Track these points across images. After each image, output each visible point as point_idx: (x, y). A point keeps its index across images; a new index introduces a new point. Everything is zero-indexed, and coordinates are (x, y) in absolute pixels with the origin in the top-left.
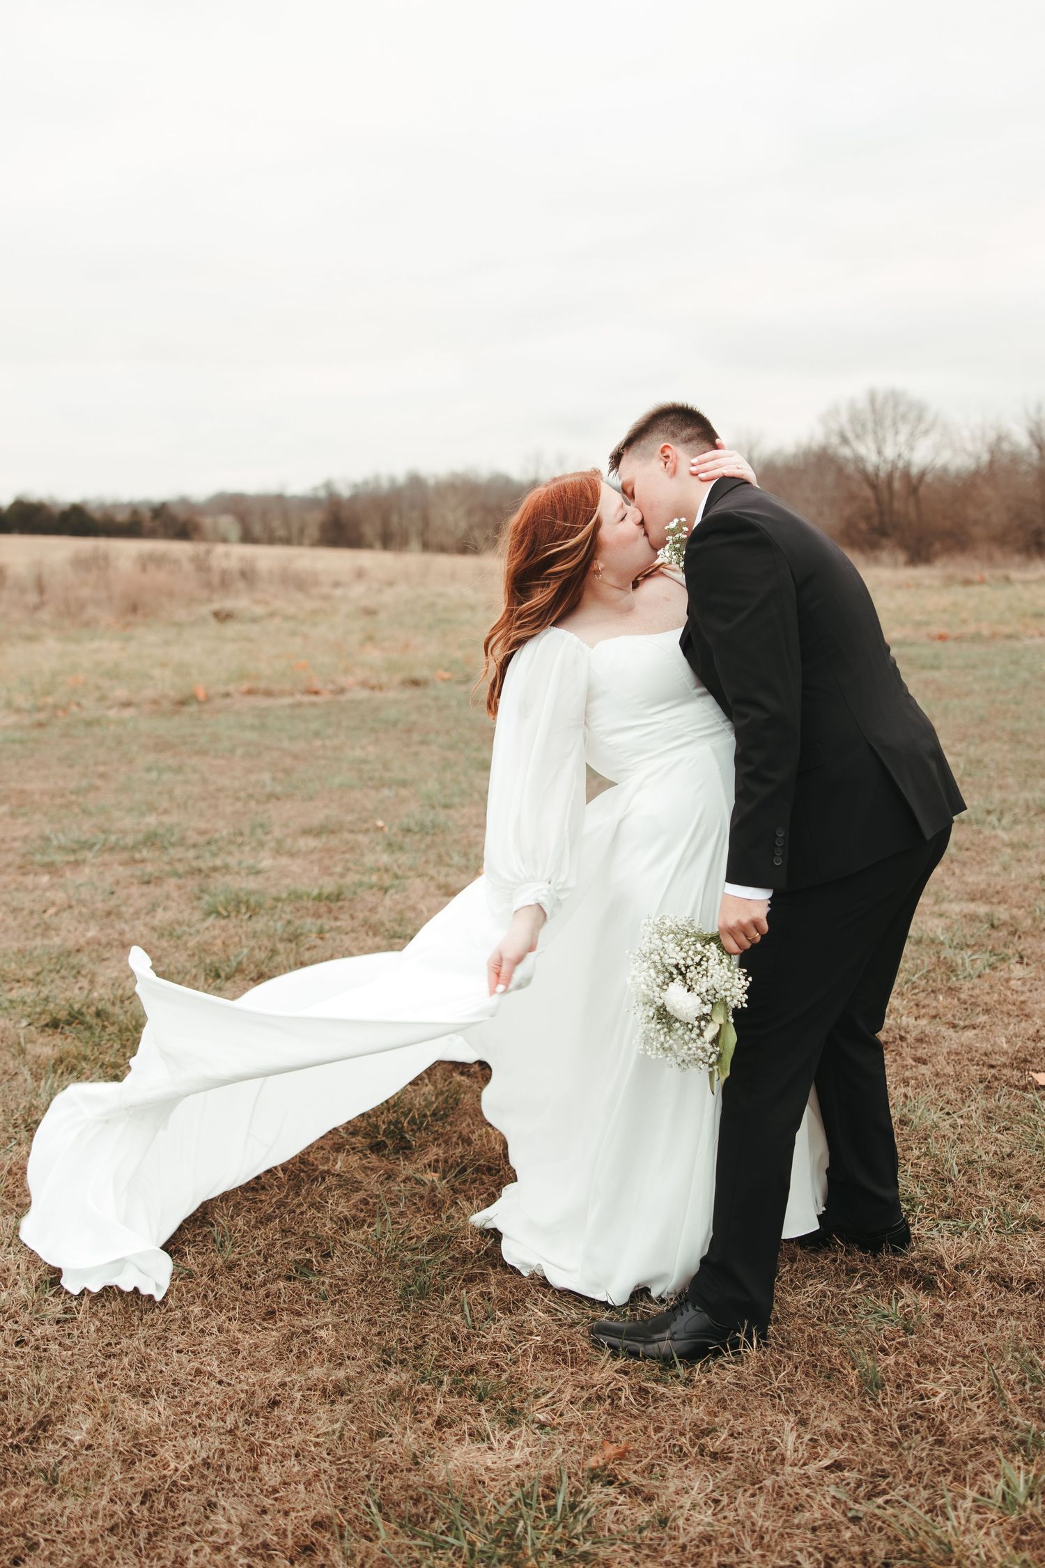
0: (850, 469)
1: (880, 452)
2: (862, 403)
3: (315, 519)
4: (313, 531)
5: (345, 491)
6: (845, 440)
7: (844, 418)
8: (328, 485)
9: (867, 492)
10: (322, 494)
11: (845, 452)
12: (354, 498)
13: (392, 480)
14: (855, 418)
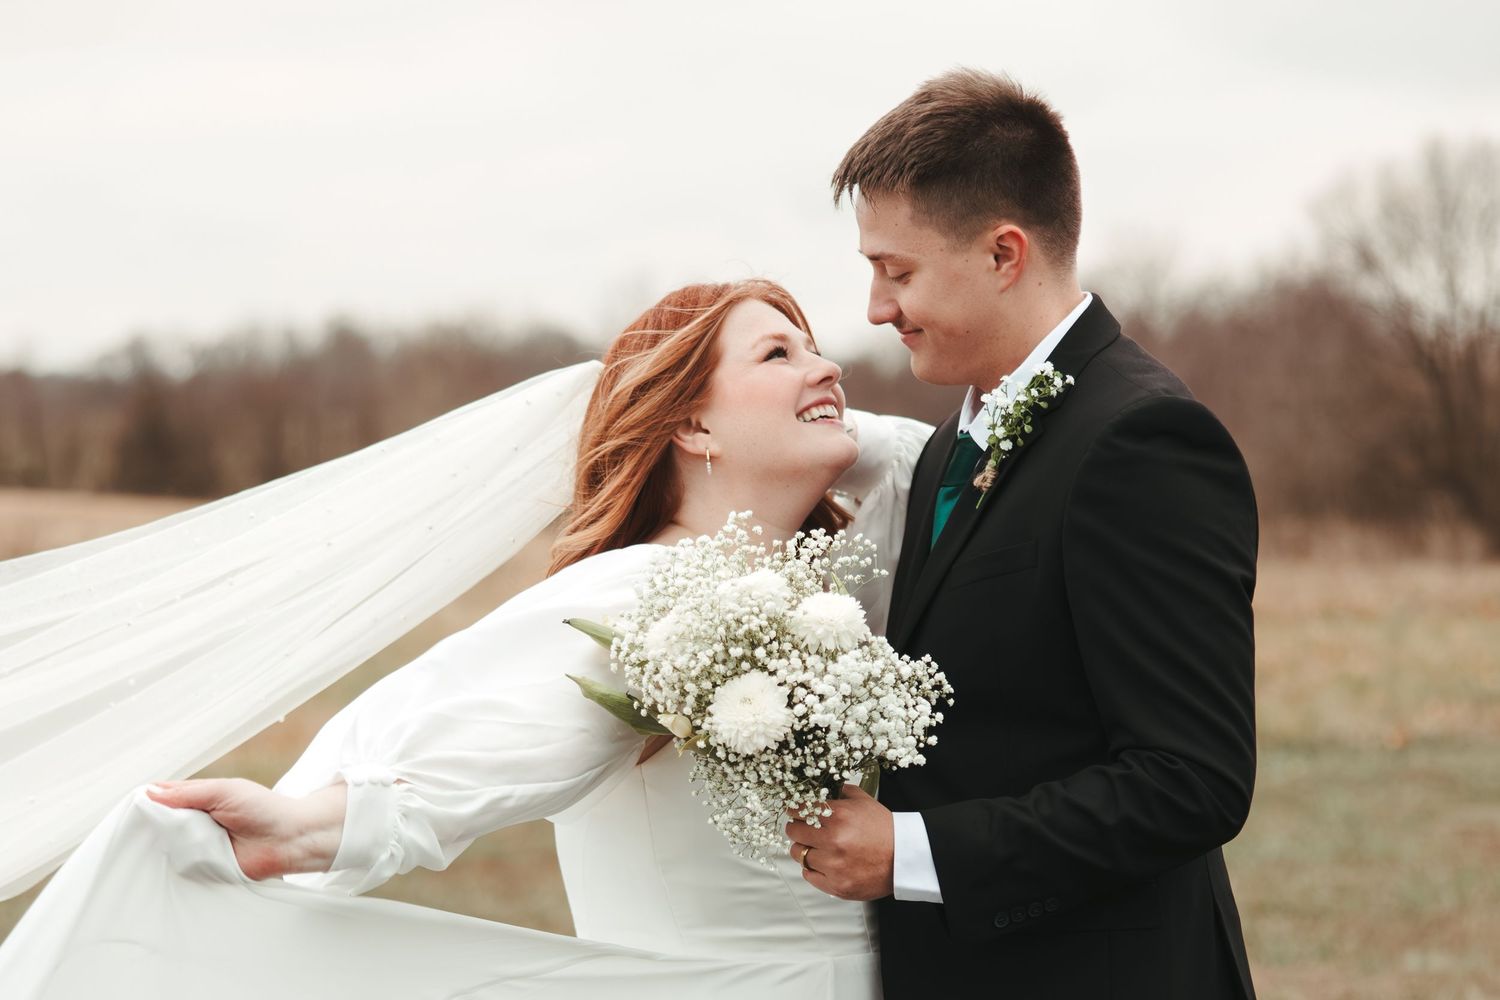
0: (1381, 329)
1: (1452, 290)
2: (1412, 176)
3: (103, 429)
4: (97, 458)
5: (176, 364)
6: (1367, 261)
7: (1367, 207)
8: (137, 349)
9: (1418, 386)
10: (122, 370)
11: (1371, 290)
12: (201, 382)
13: (291, 338)
14: (1394, 208)
